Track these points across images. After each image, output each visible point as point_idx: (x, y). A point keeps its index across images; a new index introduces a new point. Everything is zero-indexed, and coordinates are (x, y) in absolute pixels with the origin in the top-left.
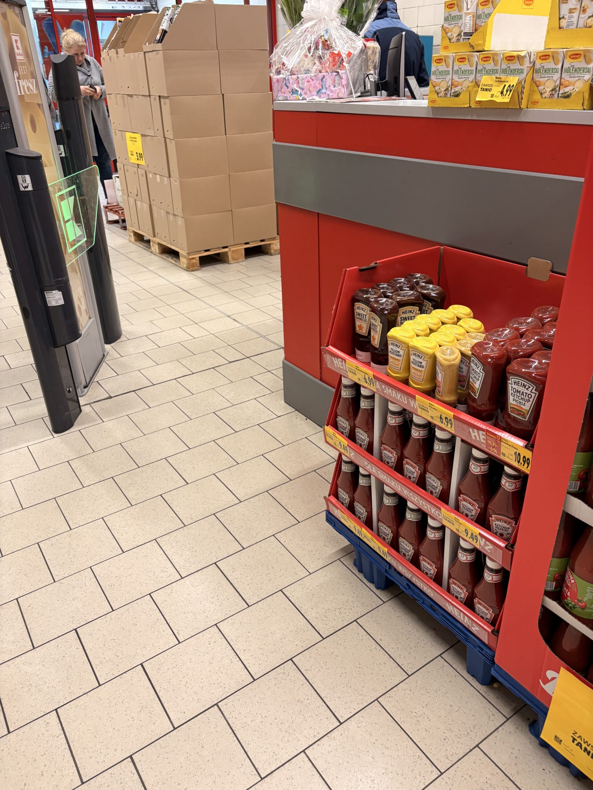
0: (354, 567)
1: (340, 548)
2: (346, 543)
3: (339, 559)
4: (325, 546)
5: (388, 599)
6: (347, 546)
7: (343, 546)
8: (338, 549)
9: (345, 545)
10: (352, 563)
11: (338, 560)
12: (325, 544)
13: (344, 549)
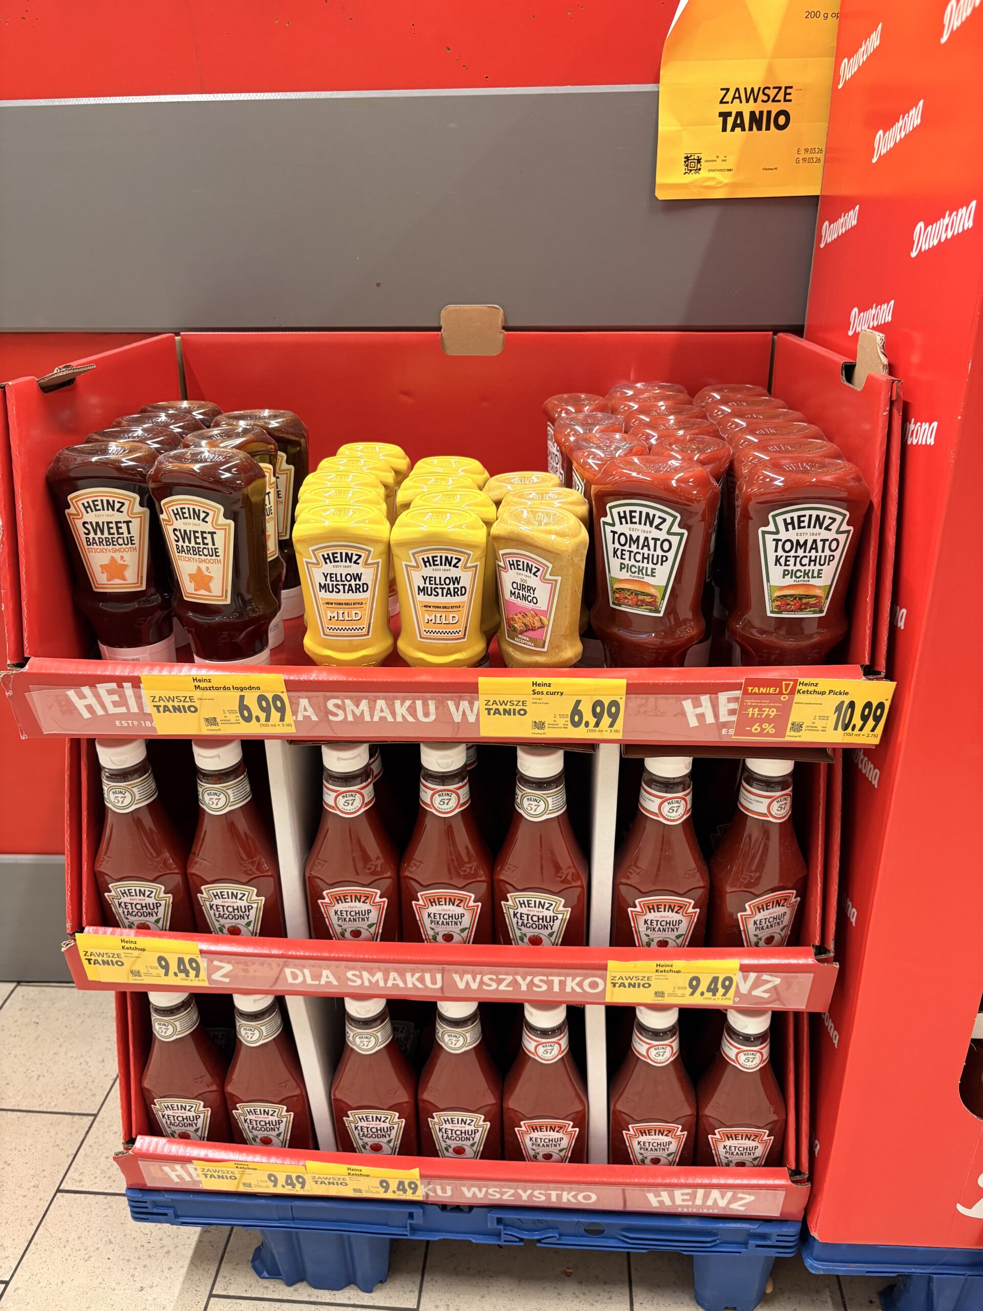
0: (266, 1283)
1: (186, 1262)
2: (191, 1234)
3: (211, 1295)
4: (142, 1289)
5: (417, 1293)
6: (200, 1241)
7: (190, 1252)
8: (185, 1270)
9: (193, 1246)
10: (253, 1277)
11: (212, 1299)
12: (138, 1286)
13: (199, 1257)
